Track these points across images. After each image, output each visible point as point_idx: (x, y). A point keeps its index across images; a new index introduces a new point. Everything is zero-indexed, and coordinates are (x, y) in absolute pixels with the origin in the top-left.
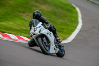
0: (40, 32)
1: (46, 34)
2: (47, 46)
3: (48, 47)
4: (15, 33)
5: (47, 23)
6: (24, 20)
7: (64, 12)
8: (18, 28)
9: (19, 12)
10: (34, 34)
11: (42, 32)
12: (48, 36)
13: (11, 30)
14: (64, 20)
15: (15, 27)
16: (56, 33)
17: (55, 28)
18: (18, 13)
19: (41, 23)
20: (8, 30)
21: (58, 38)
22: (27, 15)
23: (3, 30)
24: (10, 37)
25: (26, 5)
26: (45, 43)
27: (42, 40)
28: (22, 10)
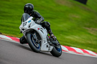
0: (29, 27)
1: (37, 29)
4: (81, 47)
6: (89, 34)
8: (83, 42)
9: (85, 26)
10: (23, 30)
12: (39, 31)
13: (77, 44)
15: (80, 41)
16: (50, 29)
17: (48, 24)
18: (84, 28)
20: (74, 43)
22: (93, 30)
23: (69, 44)
24: (75, 51)
28: (88, 25)
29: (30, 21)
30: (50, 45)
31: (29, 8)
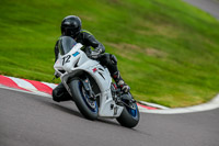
0: (76, 66)
2: (92, 99)
3: (95, 103)
5: (95, 46)
7: (207, 41)
11: (81, 67)
12: (96, 75)
14: (207, 58)
19: (79, 46)
21: (122, 82)
22: (125, 48)
25: (123, 25)
26: (88, 92)
27: (81, 86)
28: (115, 36)
29: (77, 53)
30: (118, 104)
31: (72, 25)
